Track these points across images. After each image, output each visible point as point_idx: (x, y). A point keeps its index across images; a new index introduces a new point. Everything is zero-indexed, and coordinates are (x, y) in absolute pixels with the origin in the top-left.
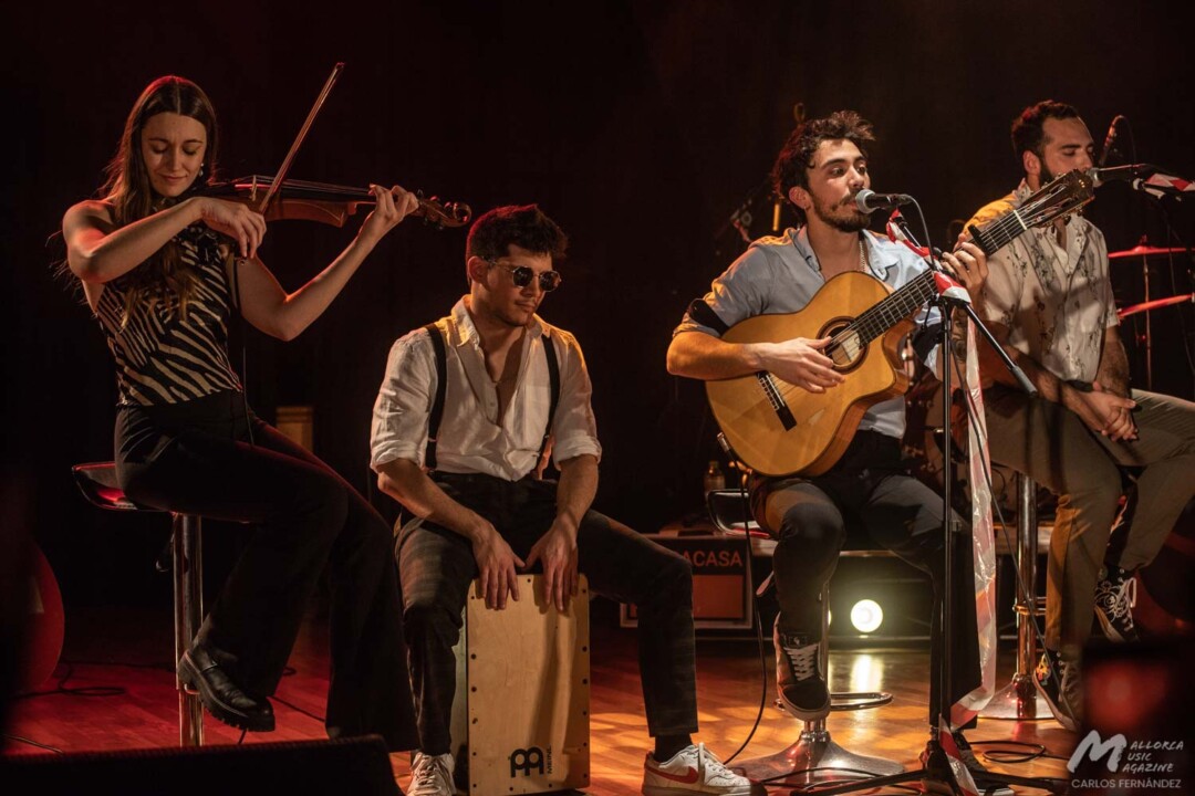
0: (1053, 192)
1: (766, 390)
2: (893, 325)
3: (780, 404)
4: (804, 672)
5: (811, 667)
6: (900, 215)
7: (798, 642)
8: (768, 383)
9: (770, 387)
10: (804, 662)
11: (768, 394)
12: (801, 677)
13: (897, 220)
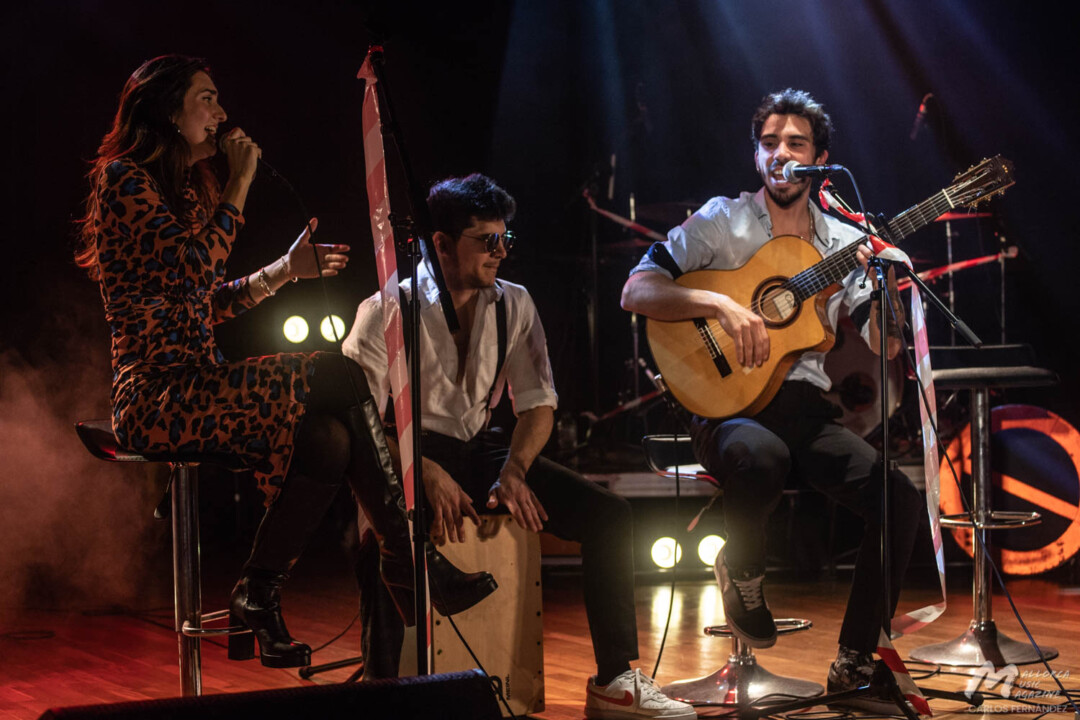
0: (978, 175)
1: (704, 339)
2: (826, 287)
3: (717, 353)
4: (753, 602)
5: (759, 597)
6: (831, 184)
7: (747, 575)
8: (706, 333)
9: (708, 337)
10: (753, 593)
11: (707, 343)
12: (751, 607)
13: (828, 188)
